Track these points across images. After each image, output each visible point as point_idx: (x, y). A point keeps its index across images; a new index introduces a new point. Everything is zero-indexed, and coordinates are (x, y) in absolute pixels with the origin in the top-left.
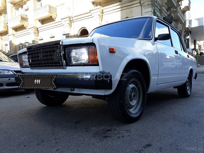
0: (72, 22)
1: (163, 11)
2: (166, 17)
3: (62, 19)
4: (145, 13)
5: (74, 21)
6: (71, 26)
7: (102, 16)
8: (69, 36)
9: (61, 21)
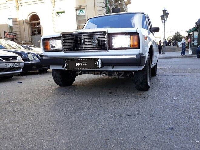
0: (19, 5)
1: (112, 3)
2: (114, 8)
3: (6, 1)
4: (98, 3)
5: (22, 4)
6: (19, 10)
7: (54, 2)
8: (17, 21)
9: (6, 3)
